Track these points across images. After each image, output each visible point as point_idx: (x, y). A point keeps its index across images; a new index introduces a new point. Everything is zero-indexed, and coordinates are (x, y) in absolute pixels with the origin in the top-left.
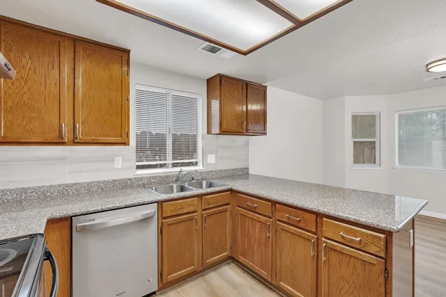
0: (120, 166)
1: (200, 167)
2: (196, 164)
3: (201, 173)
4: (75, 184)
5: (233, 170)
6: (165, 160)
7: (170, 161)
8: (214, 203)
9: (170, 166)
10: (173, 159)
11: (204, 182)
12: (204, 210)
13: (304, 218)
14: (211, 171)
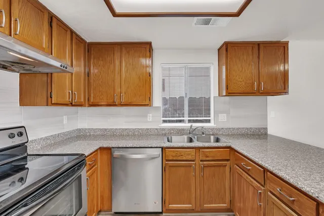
0: (151, 120)
1: (211, 125)
2: (209, 121)
3: (212, 129)
4: (126, 129)
5: (247, 129)
6: (183, 117)
7: (186, 118)
8: (212, 157)
9: (187, 122)
10: (189, 117)
11: (212, 137)
12: (201, 161)
13: (298, 201)
14: (223, 128)
